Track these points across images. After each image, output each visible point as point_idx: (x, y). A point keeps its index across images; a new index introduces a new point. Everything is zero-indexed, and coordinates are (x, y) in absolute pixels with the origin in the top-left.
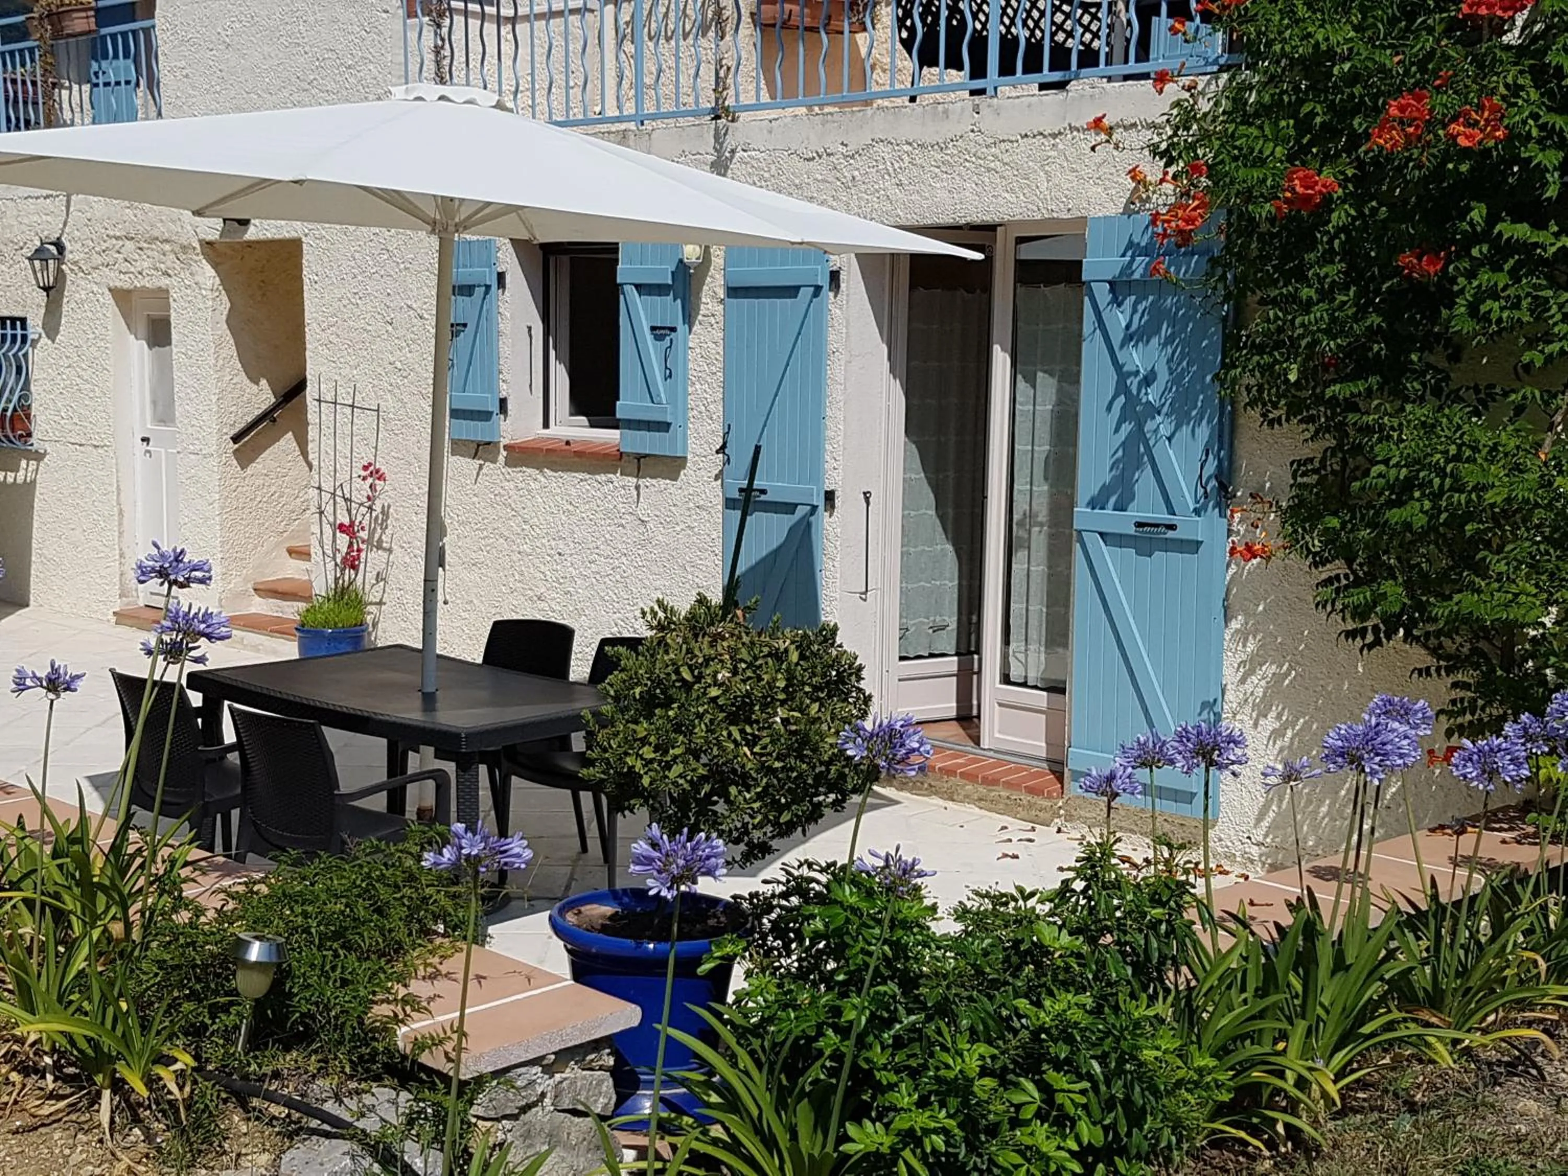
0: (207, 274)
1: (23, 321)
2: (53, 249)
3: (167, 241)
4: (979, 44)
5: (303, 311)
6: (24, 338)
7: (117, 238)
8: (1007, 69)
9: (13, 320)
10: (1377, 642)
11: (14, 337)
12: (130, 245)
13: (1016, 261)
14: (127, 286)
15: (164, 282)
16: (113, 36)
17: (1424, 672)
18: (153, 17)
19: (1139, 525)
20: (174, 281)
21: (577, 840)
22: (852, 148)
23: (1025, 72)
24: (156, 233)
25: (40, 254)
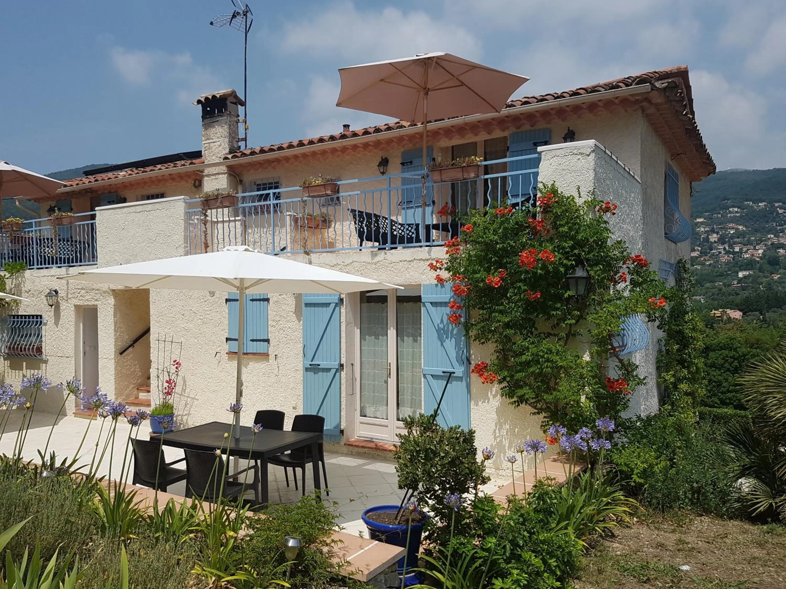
0: (112, 301)
1: (41, 316)
2: (54, 293)
3: (98, 290)
4: (385, 235)
5: (149, 311)
6: (41, 322)
7: (79, 289)
8: (393, 242)
9: (37, 316)
10: (519, 405)
11: (37, 322)
12: (83, 291)
13: (397, 296)
14: (81, 304)
15: (96, 303)
16: (79, 225)
17: (534, 414)
18: (95, 219)
19: (443, 372)
20: (99, 302)
21: (286, 482)
22: (346, 263)
23: (399, 243)
24: (93, 287)
25: (49, 295)
